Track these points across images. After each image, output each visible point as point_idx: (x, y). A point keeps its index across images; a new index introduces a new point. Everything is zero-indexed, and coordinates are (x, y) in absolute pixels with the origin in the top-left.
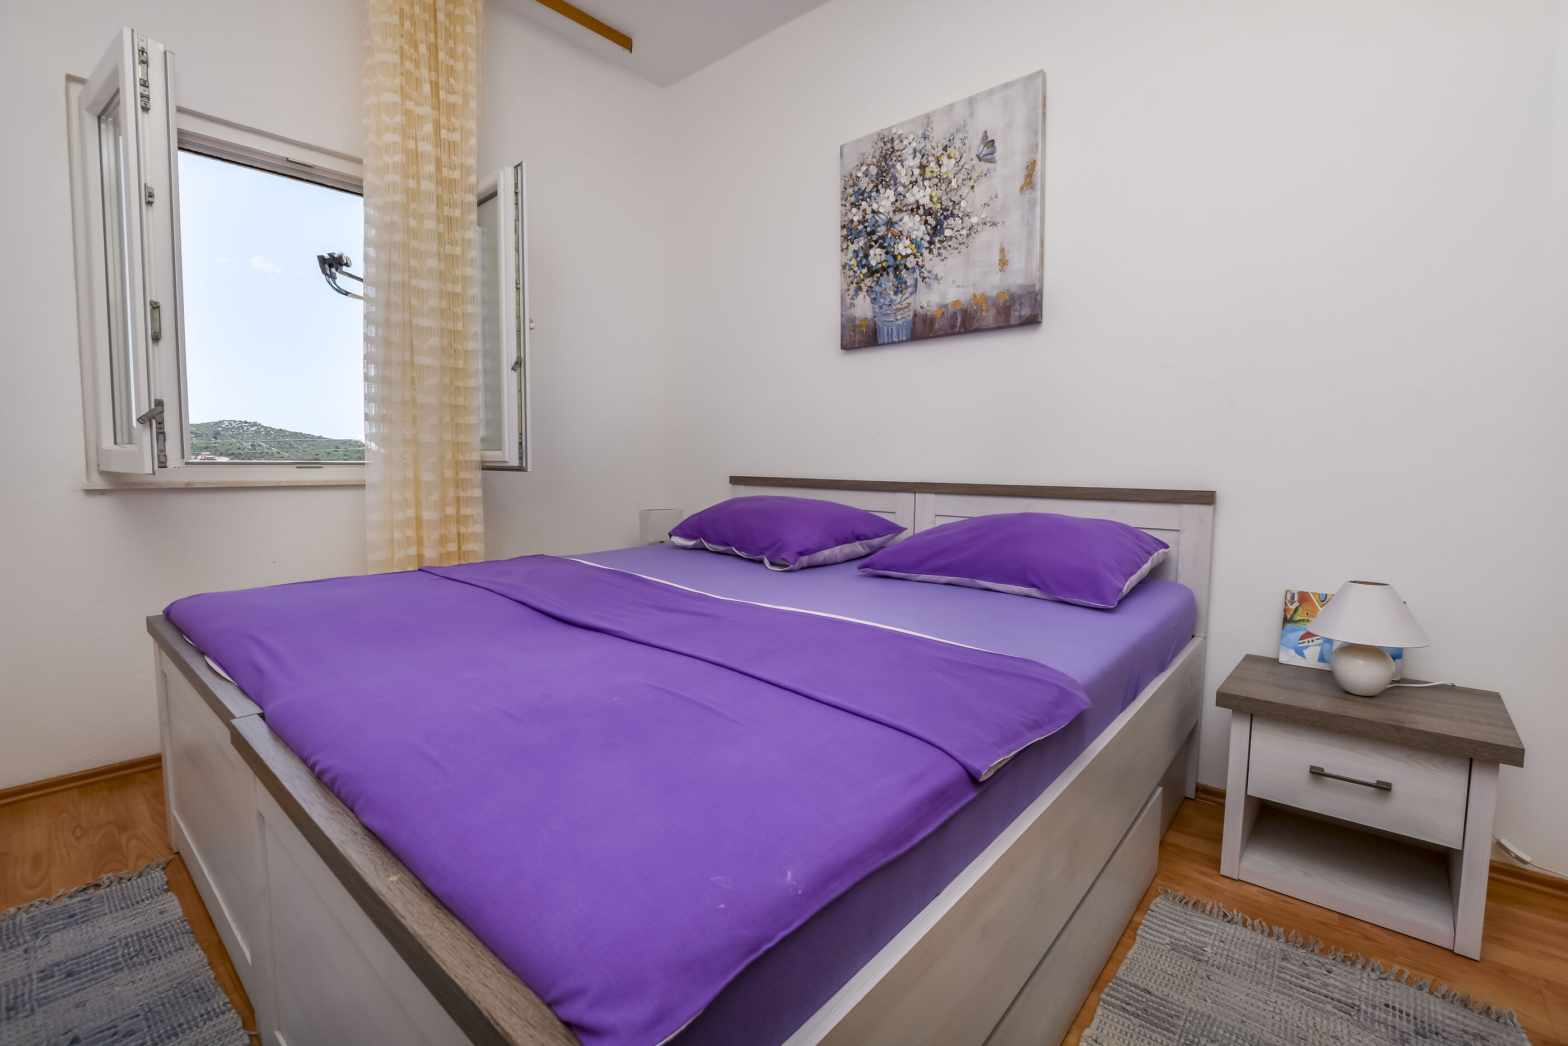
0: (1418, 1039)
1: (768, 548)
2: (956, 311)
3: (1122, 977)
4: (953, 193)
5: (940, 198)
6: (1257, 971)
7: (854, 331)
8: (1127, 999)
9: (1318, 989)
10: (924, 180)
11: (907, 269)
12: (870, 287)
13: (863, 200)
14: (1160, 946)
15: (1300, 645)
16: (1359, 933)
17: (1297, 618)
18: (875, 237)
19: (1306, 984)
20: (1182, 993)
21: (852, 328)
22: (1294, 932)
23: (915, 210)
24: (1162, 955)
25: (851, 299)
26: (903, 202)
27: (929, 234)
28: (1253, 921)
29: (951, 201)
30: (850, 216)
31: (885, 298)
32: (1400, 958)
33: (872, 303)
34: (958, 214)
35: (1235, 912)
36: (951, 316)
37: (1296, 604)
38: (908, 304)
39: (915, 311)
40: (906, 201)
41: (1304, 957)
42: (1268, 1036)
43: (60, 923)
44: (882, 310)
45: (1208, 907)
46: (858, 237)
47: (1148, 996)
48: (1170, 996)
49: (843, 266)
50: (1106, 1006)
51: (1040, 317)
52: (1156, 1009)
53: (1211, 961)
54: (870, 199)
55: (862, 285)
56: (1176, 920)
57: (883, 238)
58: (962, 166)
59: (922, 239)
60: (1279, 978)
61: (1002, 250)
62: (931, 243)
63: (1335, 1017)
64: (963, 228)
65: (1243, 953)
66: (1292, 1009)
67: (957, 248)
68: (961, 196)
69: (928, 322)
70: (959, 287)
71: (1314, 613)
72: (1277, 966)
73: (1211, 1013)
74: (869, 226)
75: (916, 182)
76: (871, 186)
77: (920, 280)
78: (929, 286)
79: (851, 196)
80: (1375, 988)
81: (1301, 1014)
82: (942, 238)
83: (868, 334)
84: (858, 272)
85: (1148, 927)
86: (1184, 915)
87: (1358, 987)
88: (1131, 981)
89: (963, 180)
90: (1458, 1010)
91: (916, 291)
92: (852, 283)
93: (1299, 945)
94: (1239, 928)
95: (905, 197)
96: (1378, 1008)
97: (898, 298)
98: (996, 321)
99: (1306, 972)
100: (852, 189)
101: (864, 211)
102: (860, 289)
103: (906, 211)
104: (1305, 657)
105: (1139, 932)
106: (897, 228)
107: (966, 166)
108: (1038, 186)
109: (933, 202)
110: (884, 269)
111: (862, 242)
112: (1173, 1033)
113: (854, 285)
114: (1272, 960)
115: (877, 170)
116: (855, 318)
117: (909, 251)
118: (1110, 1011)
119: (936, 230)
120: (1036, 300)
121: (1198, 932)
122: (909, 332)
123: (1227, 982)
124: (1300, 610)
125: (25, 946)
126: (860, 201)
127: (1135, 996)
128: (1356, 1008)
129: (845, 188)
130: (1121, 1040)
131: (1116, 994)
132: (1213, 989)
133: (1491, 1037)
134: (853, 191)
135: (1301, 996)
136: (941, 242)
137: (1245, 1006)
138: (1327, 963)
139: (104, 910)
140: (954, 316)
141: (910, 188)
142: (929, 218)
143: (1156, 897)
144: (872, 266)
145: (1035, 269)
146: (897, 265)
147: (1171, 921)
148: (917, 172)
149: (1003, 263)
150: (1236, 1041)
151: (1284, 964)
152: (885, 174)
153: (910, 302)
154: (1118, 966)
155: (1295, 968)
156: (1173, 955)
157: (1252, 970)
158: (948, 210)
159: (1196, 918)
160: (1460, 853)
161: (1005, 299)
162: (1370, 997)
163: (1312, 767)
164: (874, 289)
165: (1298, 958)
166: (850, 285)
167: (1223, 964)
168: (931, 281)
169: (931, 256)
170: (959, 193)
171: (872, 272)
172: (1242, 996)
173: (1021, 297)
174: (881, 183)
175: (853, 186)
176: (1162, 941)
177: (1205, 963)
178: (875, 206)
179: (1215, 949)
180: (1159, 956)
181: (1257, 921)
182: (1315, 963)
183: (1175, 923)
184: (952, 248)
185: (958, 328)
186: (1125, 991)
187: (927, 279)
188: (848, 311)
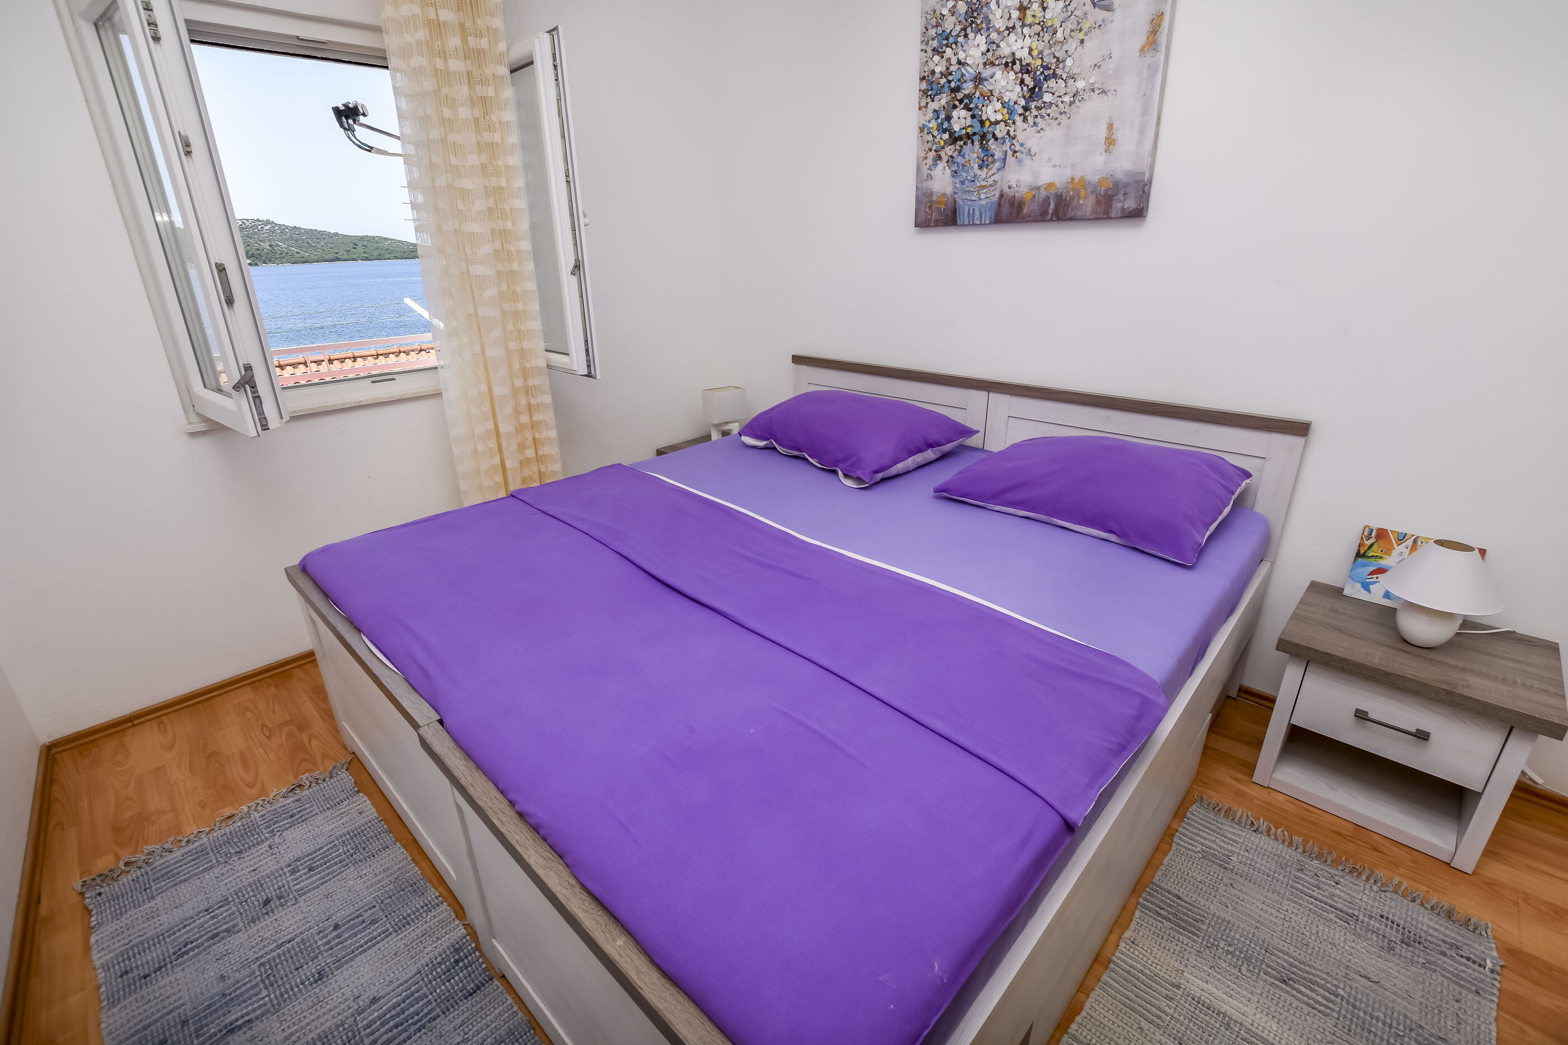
0: (1402, 947)
1: (842, 461)
2: (1048, 195)
3: (1158, 882)
4: (1058, 47)
5: (1041, 52)
6: (1274, 880)
7: (930, 208)
8: (1161, 904)
9: (1325, 899)
10: (1023, 26)
11: (996, 139)
12: (952, 157)
13: (947, 46)
14: (1192, 853)
15: (1368, 580)
16: (1369, 845)
17: (1371, 553)
18: (960, 96)
19: (1315, 894)
20: (1207, 900)
21: (929, 204)
22: (1311, 842)
23: (1010, 65)
24: (1194, 862)
25: (928, 169)
26: (997, 53)
27: (1024, 97)
28: (1276, 830)
29: (1055, 57)
30: (931, 65)
31: (967, 172)
32: (1401, 869)
33: (953, 176)
34: (1061, 75)
35: (1261, 821)
36: (1043, 200)
37: (1373, 540)
38: (994, 181)
39: (1002, 191)
40: (998, 53)
41: (1317, 868)
42: (1276, 940)
43: (285, 822)
44: (964, 186)
45: (1238, 815)
46: (940, 93)
47: (1179, 901)
48: (1198, 902)
49: (920, 128)
50: (1143, 910)
51: (1145, 210)
52: (1185, 914)
53: (1235, 869)
54: (957, 46)
55: (942, 154)
56: (1209, 828)
57: (969, 97)
58: (1072, 12)
59: (1016, 103)
60: (1292, 887)
61: (1110, 126)
62: (1026, 109)
63: (1336, 926)
64: (1066, 93)
65: (1264, 863)
66: (1300, 917)
67: (1057, 119)
68: (1067, 51)
69: (1016, 205)
70: (1054, 166)
71: (1389, 551)
72: (1292, 876)
73: (1231, 918)
74: (953, 80)
75: (1014, 28)
76: (958, 28)
77: (1009, 153)
78: (1020, 162)
79: (933, 39)
80: (1375, 899)
81: (1307, 922)
82: (1040, 104)
83: (946, 213)
84: (938, 137)
85: (1184, 835)
86: (1216, 823)
87: (1360, 898)
88: (1165, 886)
89: (1072, 31)
90: (1442, 922)
91: (1004, 166)
92: (930, 150)
93: (1314, 856)
94: (1263, 837)
95: (998, 46)
96: (1373, 919)
97: (983, 173)
98: (1094, 211)
99: (1317, 882)
100: (934, 30)
101: (949, 60)
102: (939, 158)
103: (998, 65)
104: (1370, 592)
105: (1175, 839)
106: (986, 87)
107: (1077, 13)
108: (1163, 48)
109: (1032, 56)
110: (969, 136)
111: (944, 100)
112: (1198, 936)
113: (933, 153)
114: (1289, 870)
115: (966, 8)
116: (932, 193)
117: (999, 117)
118: (1146, 914)
119: (1033, 93)
120: (1144, 192)
121: (1226, 840)
122: (993, 214)
123: (1247, 890)
124: (1375, 546)
125: (268, 842)
126: (944, 47)
127: (1168, 901)
128: (1355, 918)
129: (926, 28)
130: (1154, 941)
131: (1152, 899)
132: (1234, 896)
133: (1465, 947)
134: (936, 33)
135: (1309, 905)
136: (1038, 108)
137: (1261, 913)
138: (1336, 875)
139: (314, 810)
140: (1046, 201)
141: (1006, 35)
142: (1026, 76)
143: (1193, 804)
144: (955, 132)
145: (1147, 154)
146: (984, 133)
147: (1204, 829)
148: (1015, 14)
149: (1110, 142)
150: (1249, 945)
151: (1298, 874)
152: (975, 14)
153: (997, 179)
154: (1156, 872)
155: (1307, 878)
156: (1204, 862)
157: (1270, 879)
158: (1050, 69)
159: (1228, 828)
160: (1478, 795)
161: (1107, 187)
162: (1369, 907)
163: (1357, 711)
164: (955, 160)
165: (1311, 869)
166: (927, 152)
167: (1245, 873)
168: (1023, 156)
169: (1025, 125)
170: (1065, 48)
171: (954, 139)
172: (1258, 904)
173: (1127, 185)
174: (971, 25)
175: (937, 26)
176: (1194, 848)
177: (1230, 872)
178: (962, 56)
179: (1240, 857)
180: (1191, 863)
181: (1280, 830)
182: (1326, 874)
183: (1207, 831)
184: (1051, 117)
185: (1050, 215)
186: (1160, 896)
187: (1018, 154)
188: (925, 184)
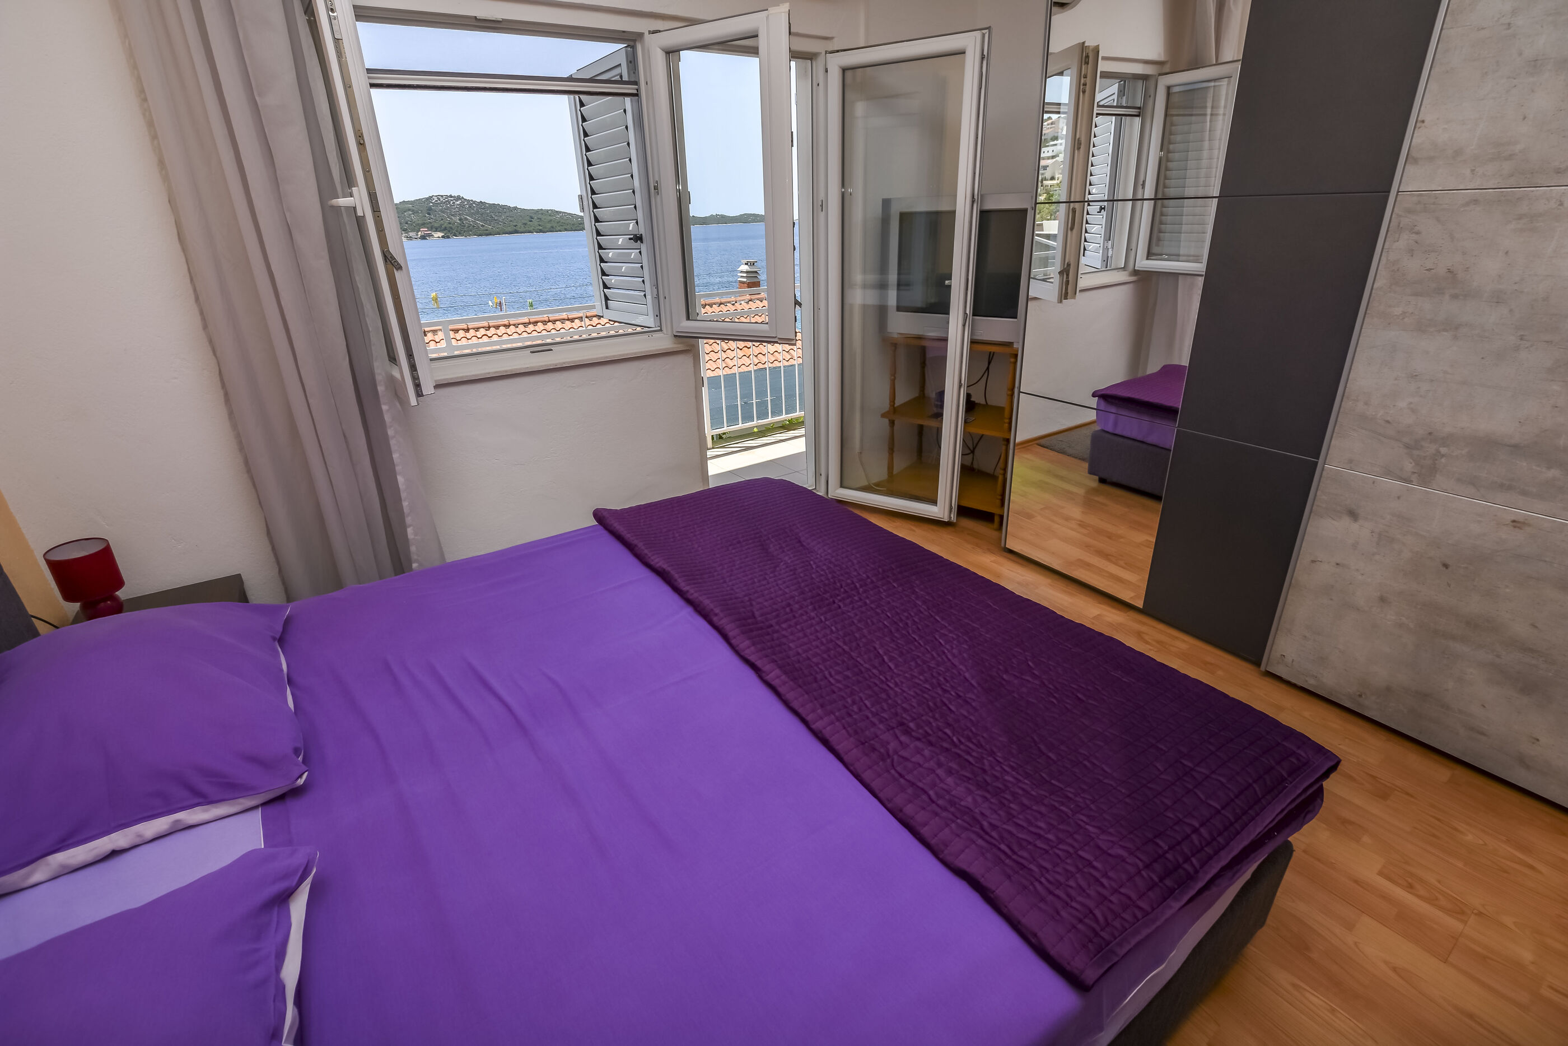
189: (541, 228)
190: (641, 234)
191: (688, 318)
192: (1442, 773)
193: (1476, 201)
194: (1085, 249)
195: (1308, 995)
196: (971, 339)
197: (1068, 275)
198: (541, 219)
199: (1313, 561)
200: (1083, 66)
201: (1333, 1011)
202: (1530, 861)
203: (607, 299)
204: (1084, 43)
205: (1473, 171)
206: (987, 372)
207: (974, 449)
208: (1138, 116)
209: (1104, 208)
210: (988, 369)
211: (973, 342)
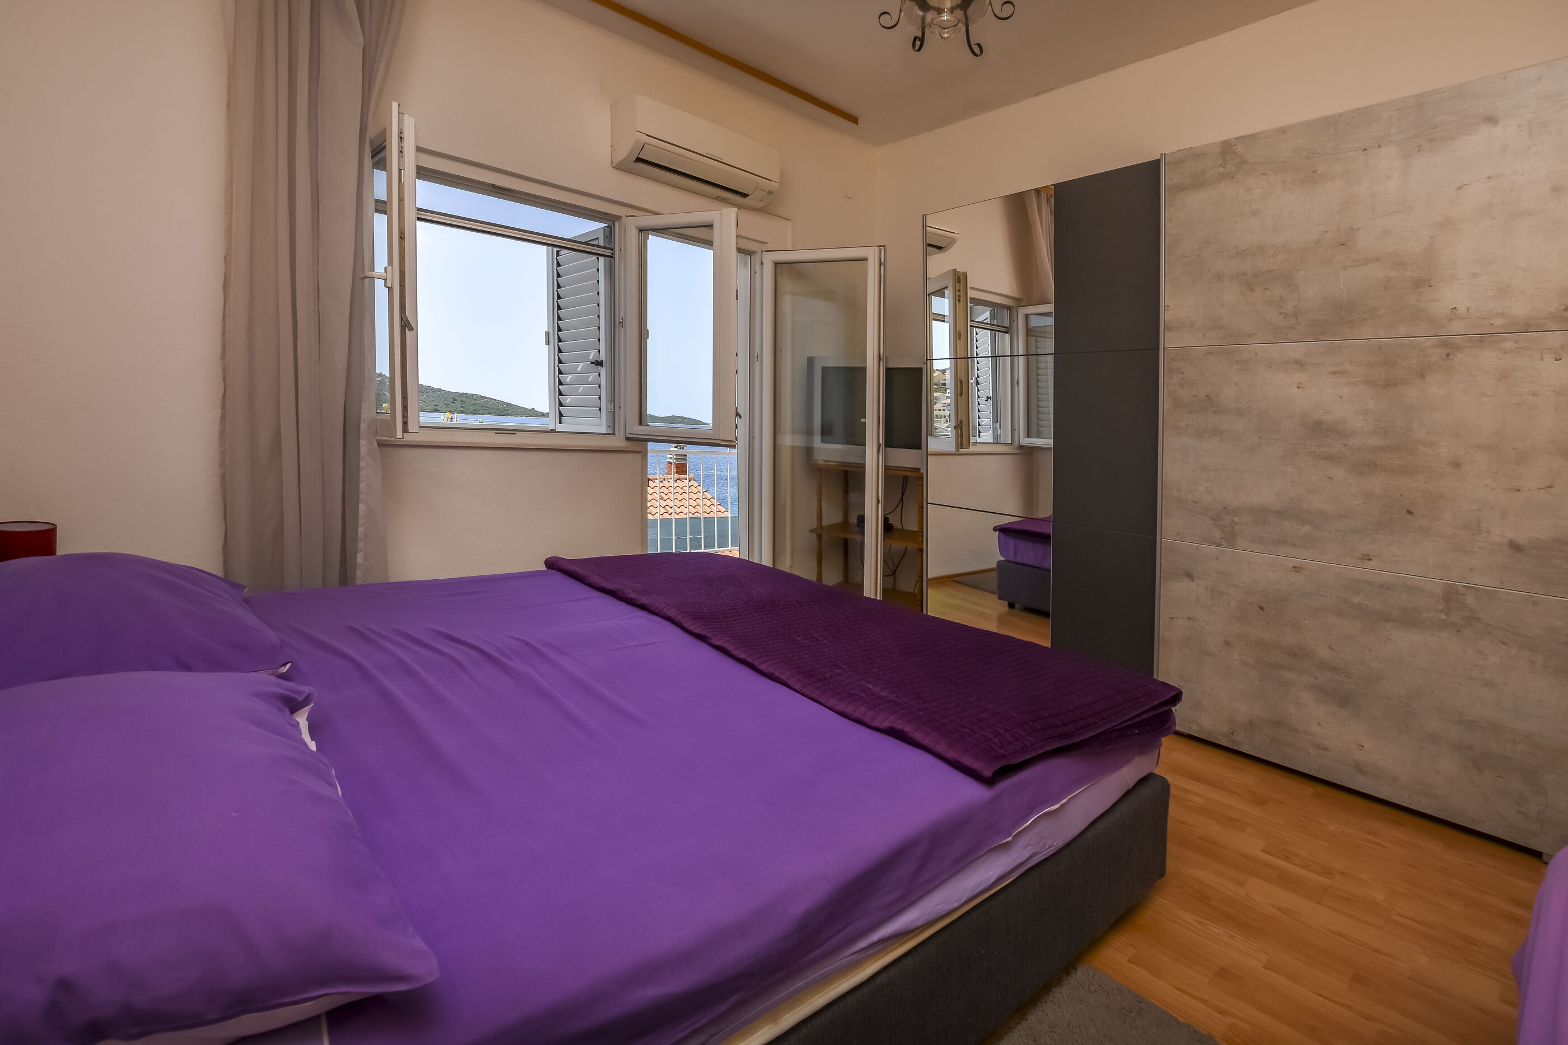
189: (463, 409)
190: (602, 360)
191: (640, 424)
192: (1308, 789)
193: (1210, 353)
194: (979, 432)
195: (1211, 928)
196: (885, 466)
197: (961, 430)
198: (464, 402)
199: (1171, 619)
200: (957, 284)
201: (1232, 937)
202: (1378, 841)
203: (561, 415)
204: (955, 269)
205: (1203, 335)
206: (901, 502)
207: (895, 571)
208: (1007, 333)
209: (990, 398)
210: (902, 499)
211: (887, 468)
